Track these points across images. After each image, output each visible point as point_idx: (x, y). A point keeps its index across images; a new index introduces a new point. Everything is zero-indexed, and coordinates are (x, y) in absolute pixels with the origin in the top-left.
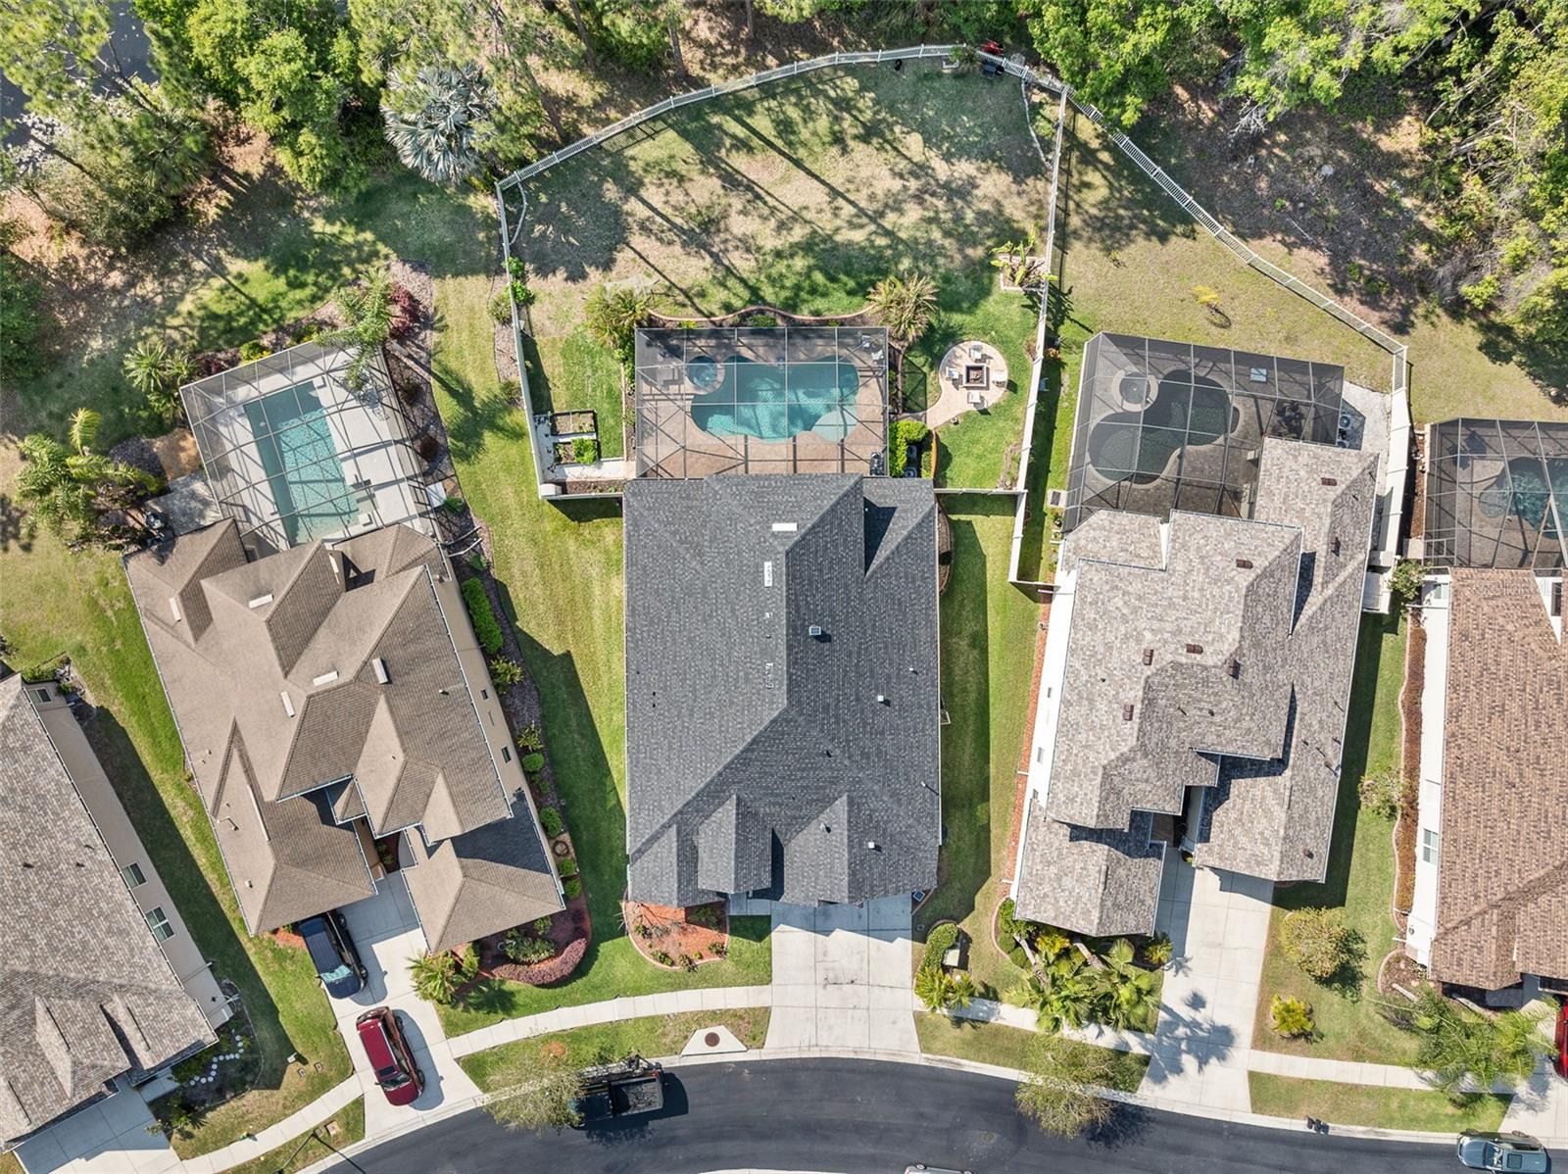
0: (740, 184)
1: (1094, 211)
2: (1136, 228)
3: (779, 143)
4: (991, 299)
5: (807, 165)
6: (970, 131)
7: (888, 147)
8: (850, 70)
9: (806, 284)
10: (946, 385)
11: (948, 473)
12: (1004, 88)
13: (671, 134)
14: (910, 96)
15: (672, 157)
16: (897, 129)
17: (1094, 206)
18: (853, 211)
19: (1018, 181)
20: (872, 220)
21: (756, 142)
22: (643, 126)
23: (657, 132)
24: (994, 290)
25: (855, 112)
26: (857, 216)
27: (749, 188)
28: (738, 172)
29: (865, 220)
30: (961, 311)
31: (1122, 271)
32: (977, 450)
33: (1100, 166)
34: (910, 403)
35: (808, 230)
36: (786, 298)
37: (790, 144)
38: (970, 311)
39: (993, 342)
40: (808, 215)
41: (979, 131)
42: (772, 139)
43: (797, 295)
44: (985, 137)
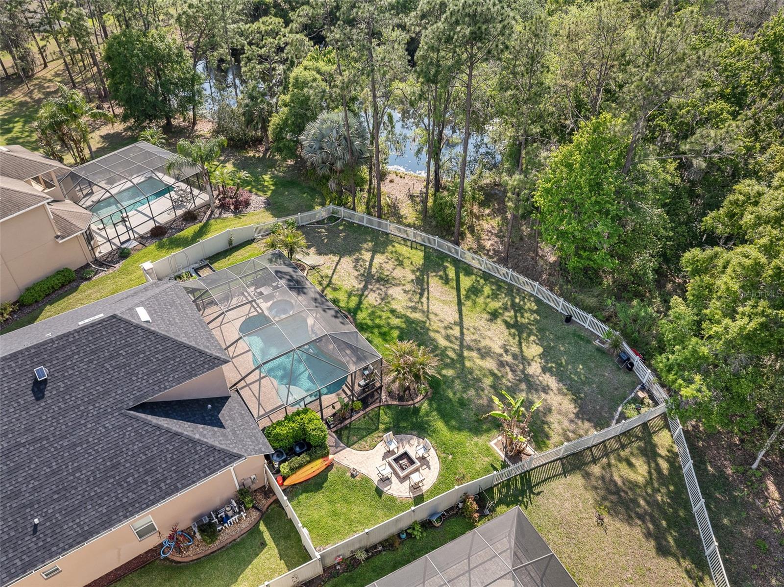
0: (422, 285)
1: (617, 478)
2: (644, 522)
3: (463, 292)
4: (476, 439)
5: (463, 308)
6: (578, 374)
7: (517, 338)
8: (538, 302)
9: (384, 330)
10: (381, 449)
11: (303, 497)
12: (626, 378)
13: (422, 254)
14: (559, 334)
15: (409, 258)
16: (532, 338)
17: (621, 476)
18: (458, 334)
19: (577, 415)
20: (461, 345)
21: (454, 284)
22: (414, 243)
23: (416, 248)
24: (484, 437)
25: (518, 315)
26: (456, 338)
27: (423, 290)
28: (428, 283)
29: (458, 343)
30: (447, 423)
31: (599, 531)
32: (340, 507)
33: (653, 465)
34: (345, 433)
35: (424, 319)
36: (366, 324)
37: (468, 297)
38: (452, 429)
39: (443, 461)
40: (431, 316)
41: (583, 379)
42: (462, 290)
43: (373, 328)
44: (584, 383)
